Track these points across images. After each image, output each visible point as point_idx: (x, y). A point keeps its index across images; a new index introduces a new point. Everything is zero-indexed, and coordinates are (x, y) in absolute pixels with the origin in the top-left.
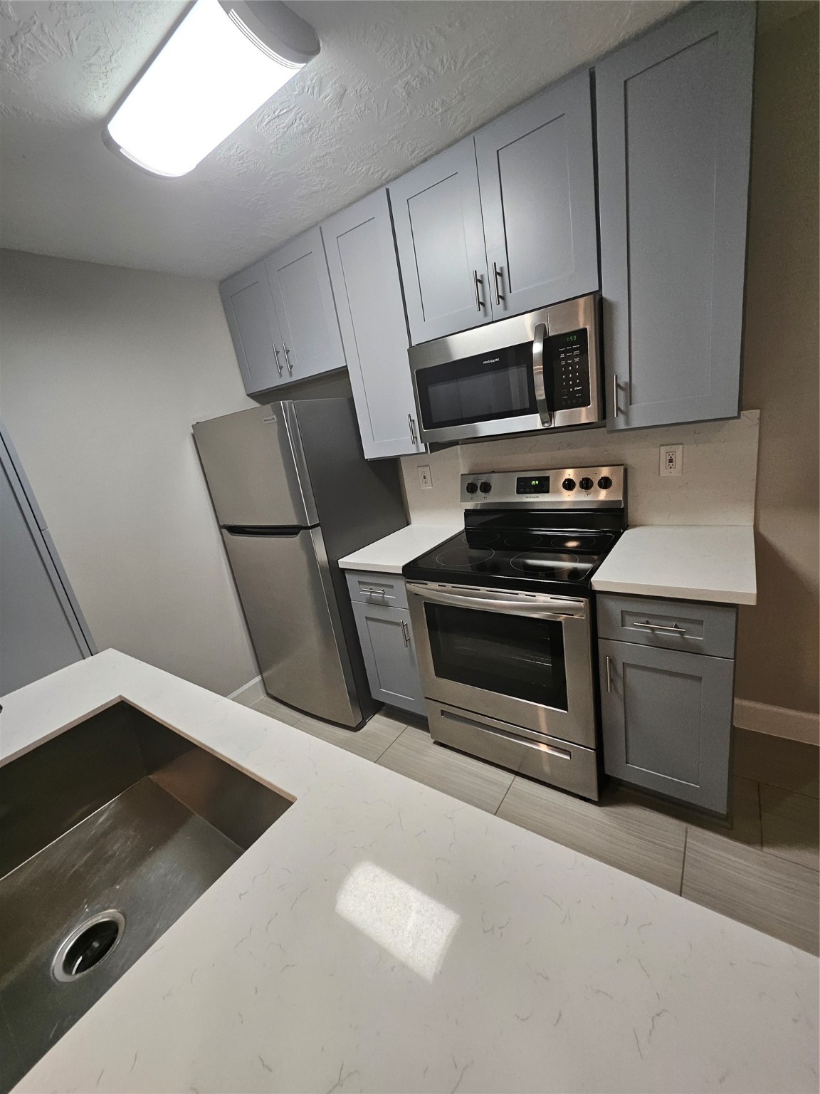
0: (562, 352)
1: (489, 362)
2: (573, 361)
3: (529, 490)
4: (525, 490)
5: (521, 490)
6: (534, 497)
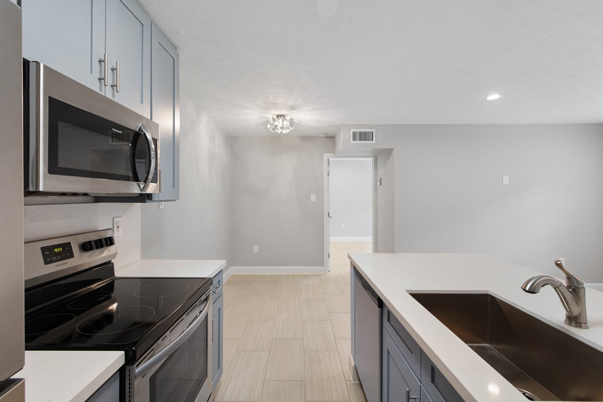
3: (56, 258)
4: (52, 259)
5: (48, 260)
6: (64, 264)
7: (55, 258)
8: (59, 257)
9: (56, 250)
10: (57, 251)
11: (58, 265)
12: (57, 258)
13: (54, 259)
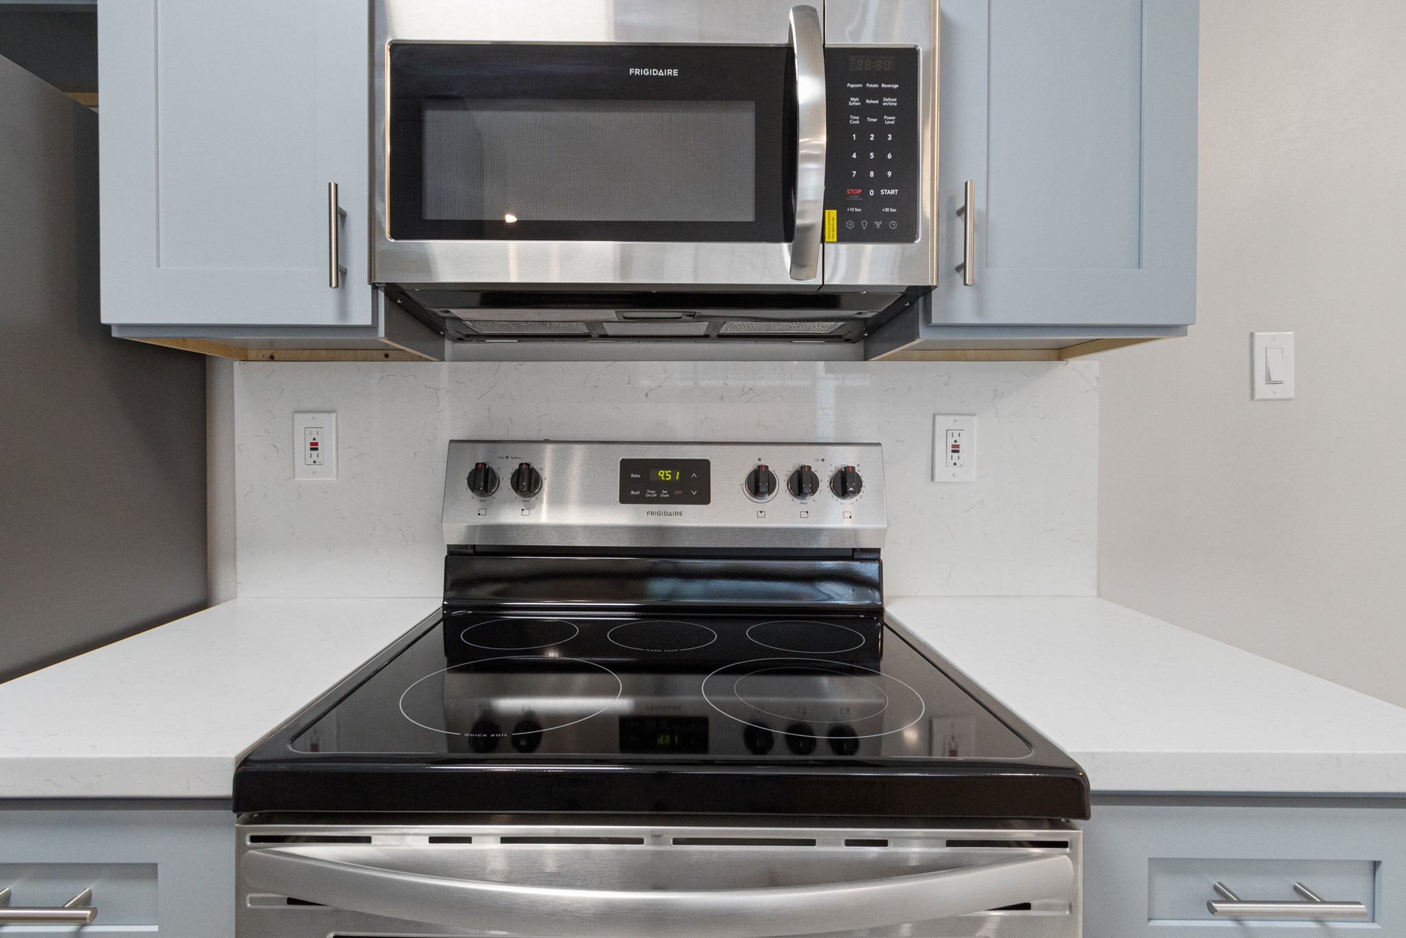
0: (854, 93)
1: (646, 72)
2: (881, 121)
3: (655, 495)
4: (644, 492)
5: (632, 493)
6: (670, 514)
7: (652, 493)
8: (665, 494)
9: (661, 474)
10: (665, 476)
11: (652, 513)
12: (658, 495)
13: (649, 495)
